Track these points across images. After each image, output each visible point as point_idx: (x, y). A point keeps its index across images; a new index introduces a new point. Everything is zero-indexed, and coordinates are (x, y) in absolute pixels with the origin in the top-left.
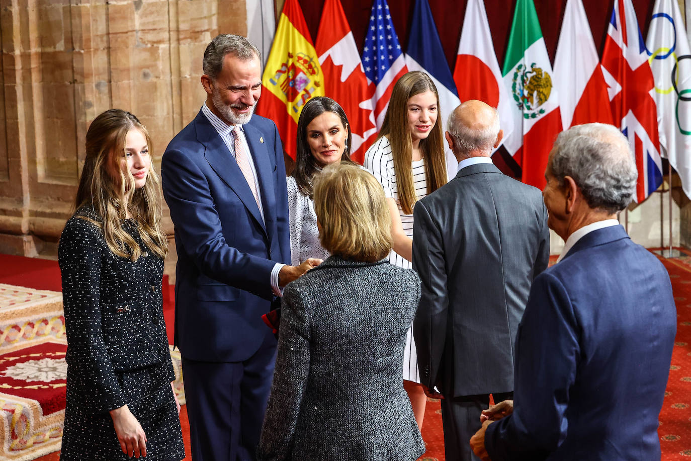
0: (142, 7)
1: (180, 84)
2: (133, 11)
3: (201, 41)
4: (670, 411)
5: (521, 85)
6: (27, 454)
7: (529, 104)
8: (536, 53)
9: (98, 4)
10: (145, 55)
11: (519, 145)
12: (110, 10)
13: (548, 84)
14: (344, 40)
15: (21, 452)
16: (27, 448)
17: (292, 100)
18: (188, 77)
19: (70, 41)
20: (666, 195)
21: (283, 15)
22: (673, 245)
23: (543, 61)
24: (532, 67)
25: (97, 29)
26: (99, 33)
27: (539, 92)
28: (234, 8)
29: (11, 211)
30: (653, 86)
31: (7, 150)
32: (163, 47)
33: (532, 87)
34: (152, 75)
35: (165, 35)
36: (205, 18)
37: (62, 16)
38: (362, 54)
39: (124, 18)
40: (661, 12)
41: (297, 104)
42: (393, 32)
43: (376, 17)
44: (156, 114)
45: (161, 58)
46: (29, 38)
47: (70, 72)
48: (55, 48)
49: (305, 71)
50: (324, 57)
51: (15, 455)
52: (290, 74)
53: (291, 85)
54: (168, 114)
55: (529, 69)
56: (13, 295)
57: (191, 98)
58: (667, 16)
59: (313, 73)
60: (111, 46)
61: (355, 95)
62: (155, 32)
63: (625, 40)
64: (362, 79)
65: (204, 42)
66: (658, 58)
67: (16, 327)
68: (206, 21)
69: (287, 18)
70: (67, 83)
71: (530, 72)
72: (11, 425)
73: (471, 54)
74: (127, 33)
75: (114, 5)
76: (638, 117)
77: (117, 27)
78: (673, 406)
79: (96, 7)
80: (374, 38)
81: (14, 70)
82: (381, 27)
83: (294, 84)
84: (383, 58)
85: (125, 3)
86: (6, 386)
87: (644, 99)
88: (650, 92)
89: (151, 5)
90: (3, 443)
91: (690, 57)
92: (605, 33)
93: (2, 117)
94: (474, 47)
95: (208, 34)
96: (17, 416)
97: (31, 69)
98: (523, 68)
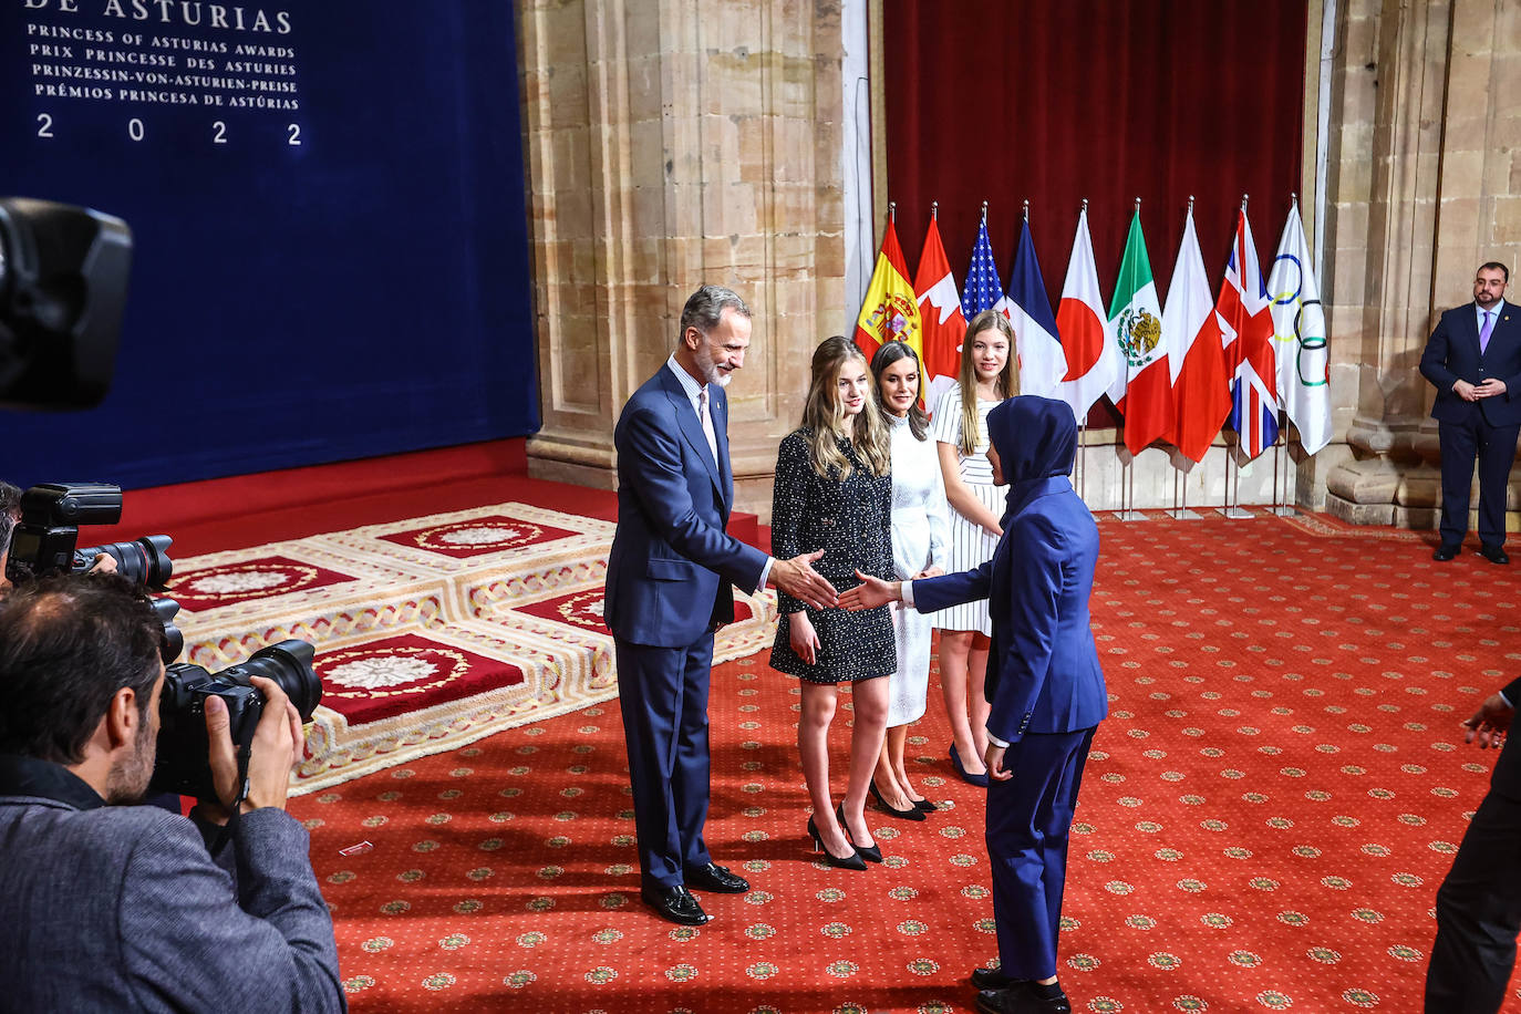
0: (738, 242)
1: (775, 322)
2: (729, 247)
3: (798, 279)
4: (1282, 682)
5: (1128, 331)
6: (607, 692)
7: (1135, 351)
8: (1145, 297)
9: (693, 238)
11: (1123, 394)
12: (706, 245)
13: (1157, 330)
14: (943, 281)
15: (601, 690)
16: (606, 687)
18: (784, 315)
19: (665, 275)
20: (1282, 450)
21: (882, 253)
22: (1288, 503)
23: (1152, 306)
24: (1140, 311)
25: (692, 265)
26: (695, 269)
27: (1146, 338)
28: (832, 245)
30: (1273, 333)
31: (599, 382)
32: (759, 284)
33: (1139, 333)
35: (762, 272)
36: (802, 255)
37: (656, 249)
38: (962, 296)
39: (720, 253)
40: (1285, 253)
42: (995, 273)
43: (978, 258)
45: (756, 296)
46: (623, 271)
47: (665, 307)
48: (649, 281)
49: (903, 312)
50: (923, 298)
52: (888, 316)
53: (888, 326)
54: (761, 354)
55: (1137, 314)
56: (600, 530)
57: (785, 337)
58: (1293, 258)
59: (911, 314)
60: (707, 281)
61: (953, 337)
62: (753, 268)
63: (1244, 285)
65: (800, 280)
66: (1280, 303)
68: (803, 258)
69: (886, 258)
70: (661, 317)
71: (1138, 317)
72: (592, 663)
73: (1076, 298)
74: (722, 268)
75: (710, 240)
76: (1255, 366)
77: (713, 262)
78: (1284, 677)
79: (691, 241)
80: (974, 280)
81: (608, 303)
82: (982, 269)
83: (891, 325)
84: (983, 300)
85: (721, 237)
86: (588, 622)
87: (1262, 347)
88: (1270, 340)
89: (747, 240)
90: (583, 681)
91: (1318, 302)
92: (1222, 277)
93: (594, 349)
94: (1079, 290)
95: (805, 272)
96: (597, 653)
97: (624, 302)
98: (1130, 313)
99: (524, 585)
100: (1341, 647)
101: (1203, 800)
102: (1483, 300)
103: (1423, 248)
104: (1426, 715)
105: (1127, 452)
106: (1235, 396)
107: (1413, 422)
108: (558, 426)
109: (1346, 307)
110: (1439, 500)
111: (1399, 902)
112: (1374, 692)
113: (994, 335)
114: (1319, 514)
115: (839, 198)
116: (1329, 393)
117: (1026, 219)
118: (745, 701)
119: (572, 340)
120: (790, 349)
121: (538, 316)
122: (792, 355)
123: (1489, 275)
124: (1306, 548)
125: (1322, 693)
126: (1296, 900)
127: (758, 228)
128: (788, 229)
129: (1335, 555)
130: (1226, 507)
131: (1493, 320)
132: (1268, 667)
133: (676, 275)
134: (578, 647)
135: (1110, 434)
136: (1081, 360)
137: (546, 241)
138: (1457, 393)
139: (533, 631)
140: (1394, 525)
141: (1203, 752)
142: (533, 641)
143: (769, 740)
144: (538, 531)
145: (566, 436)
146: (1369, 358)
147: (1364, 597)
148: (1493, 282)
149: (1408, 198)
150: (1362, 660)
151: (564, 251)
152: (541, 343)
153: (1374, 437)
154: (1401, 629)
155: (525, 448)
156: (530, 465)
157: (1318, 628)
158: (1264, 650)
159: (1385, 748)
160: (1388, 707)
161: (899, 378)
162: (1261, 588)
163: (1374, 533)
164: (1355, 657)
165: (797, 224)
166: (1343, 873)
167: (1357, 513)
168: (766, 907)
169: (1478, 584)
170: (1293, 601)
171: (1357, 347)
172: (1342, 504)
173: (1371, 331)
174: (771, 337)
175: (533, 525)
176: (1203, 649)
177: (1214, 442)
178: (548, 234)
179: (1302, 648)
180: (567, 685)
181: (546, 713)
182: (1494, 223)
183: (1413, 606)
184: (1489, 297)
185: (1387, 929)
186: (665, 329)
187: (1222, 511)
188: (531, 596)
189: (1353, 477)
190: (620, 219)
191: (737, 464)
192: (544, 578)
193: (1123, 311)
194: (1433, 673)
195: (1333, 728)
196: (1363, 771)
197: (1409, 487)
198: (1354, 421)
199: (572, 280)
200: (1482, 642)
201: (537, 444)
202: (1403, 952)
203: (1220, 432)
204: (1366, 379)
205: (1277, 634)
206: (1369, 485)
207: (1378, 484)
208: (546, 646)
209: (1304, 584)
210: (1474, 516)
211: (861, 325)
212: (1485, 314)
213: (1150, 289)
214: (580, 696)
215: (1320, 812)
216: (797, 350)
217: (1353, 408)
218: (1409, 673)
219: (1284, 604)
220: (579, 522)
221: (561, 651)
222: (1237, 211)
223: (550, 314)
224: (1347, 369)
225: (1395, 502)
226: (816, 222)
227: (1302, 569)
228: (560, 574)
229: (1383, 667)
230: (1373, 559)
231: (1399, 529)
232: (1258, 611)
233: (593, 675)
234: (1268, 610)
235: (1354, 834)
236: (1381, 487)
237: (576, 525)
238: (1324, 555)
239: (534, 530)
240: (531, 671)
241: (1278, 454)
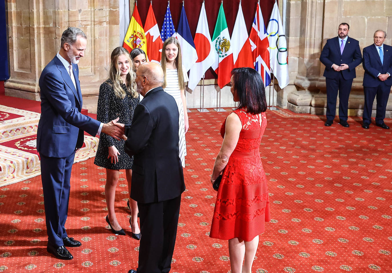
0: (81, 12)
1: (95, 41)
2: (78, 14)
3: (103, 25)
5: (219, 45)
6: (32, 174)
7: (221, 52)
8: (225, 33)
9: (65, 10)
11: (217, 67)
12: (70, 13)
13: (229, 45)
14: (154, 27)
15: (30, 174)
16: (32, 172)
17: (135, 48)
18: (97, 38)
19: (55, 23)
20: (272, 87)
21: (133, 17)
22: (274, 106)
23: (227, 36)
25: (65, 19)
26: (65, 21)
27: (225, 48)
28: (115, 13)
29: (31, 84)
30: (269, 46)
31: (31, 62)
32: (89, 27)
35: (90, 23)
36: (104, 17)
37: (52, 14)
38: (161, 32)
39: (75, 16)
40: (273, 18)
42: (172, 24)
43: (166, 19)
45: (88, 31)
46: (40, 21)
47: (55, 35)
48: (49, 25)
49: (140, 37)
50: (147, 33)
51: (28, 175)
52: (134, 38)
53: (135, 42)
54: (90, 51)
55: (222, 39)
56: (31, 115)
57: (98, 46)
58: (275, 20)
59: (143, 38)
60: (70, 26)
61: (158, 46)
62: (87, 21)
63: (259, 30)
64: (161, 41)
66: (271, 36)
67: (31, 127)
68: (105, 18)
69: (134, 18)
70: (53, 38)
72: (27, 164)
73: (201, 33)
74: (76, 21)
75: (71, 11)
76: (263, 57)
77: (72, 19)
79: (65, 11)
80: (165, 26)
81: (34, 33)
82: (168, 22)
83: (136, 42)
84: (168, 34)
85: (75, 10)
86: (26, 149)
87: (265, 51)
88: (268, 49)
89: (84, 11)
90: (23, 171)
91: (284, 36)
92: (251, 26)
93: (29, 49)
94: (202, 30)
95: (105, 23)
96: (29, 160)
97: (40, 33)
98: (220, 39)
99: (2, 135)
100: (293, 157)
102: (341, 36)
103: (319, 17)
104: (322, 181)
105: (218, 87)
107: (316, 78)
108: (16, 77)
109: (294, 38)
110: (326, 105)
111: (315, 250)
112: (305, 173)
113: (172, 46)
114: (284, 109)
116: (288, 67)
117: (183, 5)
118: (83, 177)
119: (21, 46)
120: (100, 50)
121: (9, 37)
122: (100, 52)
123: (343, 27)
124: (281, 121)
125: (287, 174)
126: (279, 249)
127: (88, 8)
128: (99, 8)
129: (290, 124)
131: (345, 43)
132: (268, 164)
133: (59, 23)
134: (22, 158)
135: (213, 81)
136: (202, 55)
137: (12, 11)
138: (333, 69)
139: (6, 152)
140: (310, 113)
142: (6, 156)
144: (8, 115)
145: (19, 81)
146: (301, 55)
147: (300, 139)
148: (344, 30)
149: (314, 0)
150: (300, 161)
151: (19, 15)
152: (10, 47)
153: (303, 83)
155: (4, 85)
156: (6, 91)
157: (285, 150)
158: (267, 158)
159: (309, 193)
160: (310, 178)
161: (139, 61)
163: (304, 116)
164: (298, 161)
165: (102, 6)
166: (295, 239)
167: (298, 109)
168: (90, 255)
169: (339, 134)
170: (276, 140)
171: (297, 51)
172: (293, 106)
173: (302, 46)
174: (93, 46)
175: (6, 113)
178: (13, 8)
179: (280, 157)
180: (18, 172)
181: (9, 182)
182: (343, 9)
183: (318, 142)
184: (343, 35)
185: (311, 260)
186: (55, 43)
188: (5, 139)
189: (296, 96)
190: (39, 3)
192: (10, 132)
193: (217, 38)
194: (325, 166)
195: (292, 186)
196: (302, 202)
197: (316, 100)
198: (296, 77)
199: (21, 25)
200: (341, 155)
201: (8, 84)
202: (317, 268)
204: (301, 63)
205: (271, 152)
206: (302, 100)
207: (305, 99)
208: (10, 157)
209: (280, 134)
210: (337, 110)
211: (125, 42)
212: (342, 41)
213: (226, 30)
214: (22, 176)
215: (287, 217)
216: (102, 51)
217: (296, 73)
218: (317, 166)
219: (273, 141)
220: (23, 112)
221: (15, 159)
222: (256, 4)
223: (13, 37)
224: (294, 59)
225: (311, 105)
226: (109, 5)
227: (280, 129)
228: (16, 131)
229: (308, 164)
230: (303, 125)
231: (312, 115)
232: (265, 144)
233: (27, 168)
234: (268, 143)
235: (299, 225)
236: (306, 100)
237: (22, 113)
238: (287, 124)
239: (6, 115)
240: (4, 167)
241: (271, 88)
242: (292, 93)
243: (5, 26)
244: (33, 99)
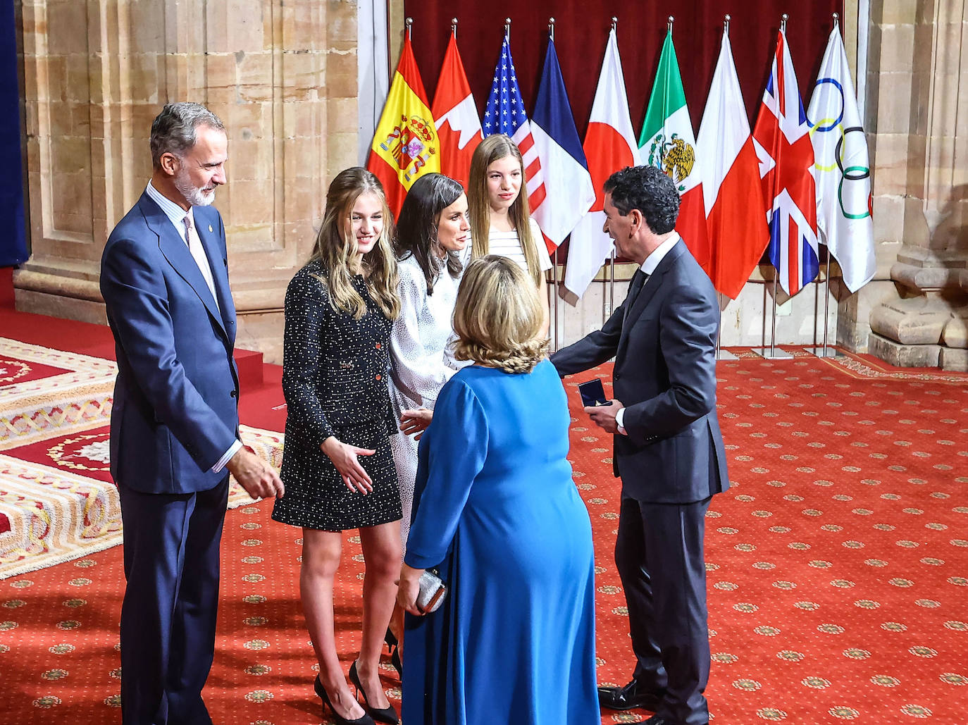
0: (244, 59)
1: (283, 146)
2: (234, 64)
3: (308, 99)
4: (820, 534)
5: (659, 158)
8: (678, 122)
9: (196, 54)
10: (246, 112)
12: (209, 62)
13: (691, 158)
14: (463, 103)
15: (94, 540)
16: (99, 536)
17: (405, 168)
18: (292, 138)
19: (164, 93)
20: (822, 286)
21: (398, 73)
22: (828, 343)
23: (686, 132)
24: (672, 138)
25: (194, 82)
26: (196, 87)
27: (679, 167)
28: (344, 63)
29: (94, 276)
30: (813, 162)
31: (92, 210)
32: (266, 105)
33: (672, 161)
34: (252, 134)
35: (269, 92)
36: (313, 73)
37: (156, 66)
38: (482, 119)
39: (224, 71)
40: (826, 77)
41: (409, 172)
42: (518, 95)
43: (500, 79)
44: (255, 178)
45: (263, 117)
46: (119, 88)
48: (147, 101)
49: (420, 136)
50: (441, 121)
51: (87, 543)
52: (403, 139)
53: (403, 150)
54: (269, 178)
55: (669, 140)
56: (93, 368)
57: (294, 162)
58: (835, 82)
59: (429, 138)
60: (209, 101)
62: (259, 87)
63: (783, 112)
65: (310, 101)
66: (821, 130)
67: (95, 403)
68: (313, 77)
69: (401, 77)
71: (670, 144)
72: (84, 510)
73: (604, 122)
74: (226, 87)
75: (213, 57)
76: (795, 197)
77: (215, 80)
78: (823, 528)
79: (193, 57)
80: (497, 102)
81: (103, 123)
82: (504, 90)
83: (407, 150)
84: (505, 124)
85: (226, 54)
86: (80, 467)
87: (802, 176)
88: (810, 169)
89: (252, 57)
90: (74, 529)
91: (860, 129)
92: (760, 102)
93: (88, 173)
94: (608, 115)
95: (315, 92)
96: (91, 500)
97: (120, 122)
98: (662, 139)
99: (10, 427)
100: (883, 496)
101: (735, 658)
106: (772, 229)
108: (48, 256)
109: (891, 135)
112: (917, 545)
114: (861, 355)
115: (352, 14)
116: (872, 226)
117: (552, 38)
118: (249, 552)
119: (63, 163)
120: (299, 175)
121: (28, 137)
122: (300, 181)
124: (848, 391)
125: (862, 545)
127: (266, 44)
128: (296, 45)
129: (877, 398)
130: (764, 347)
132: (806, 517)
133: (176, 94)
134: (69, 494)
137: (37, 56)
139: (22, 476)
140: (940, 367)
141: (736, 607)
142: (19, 487)
143: (274, 594)
144: (26, 368)
145: (55, 266)
146: (915, 190)
147: (907, 444)
149: (956, 20)
151: (56, 68)
152: (30, 165)
153: (919, 274)
154: (946, 477)
155: (12, 279)
156: (18, 297)
157: (859, 476)
158: (802, 499)
159: (928, 603)
160: (932, 560)
162: (800, 434)
163: (919, 376)
164: (897, 507)
165: (307, 41)
167: (902, 354)
170: (833, 447)
171: (902, 177)
172: (886, 345)
173: (916, 160)
174: (278, 163)
175: (21, 362)
176: (737, 498)
177: (751, 278)
178: (39, 48)
179: (842, 498)
180: (57, 534)
181: (33, 565)
183: (960, 453)
187: (759, 351)
188: (18, 438)
189: (897, 315)
190: (117, 33)
191: (239, 297)
192: (32, 419)
193: (655, 137)
195: (872, 581)
196: (904, 628)
198: (898, 256)
199: (64, 98)
201: (24, 275)
203: (757, 267)
204: (913, 214)
205: (816, 483)
206: (914, 325)
207: (924, 324)
208: (34, 491)
209: (845, 429)
211: (374, 149)
213: (683, 113)
214: (71, 546)
215: (858, 671)
216: (306, 176)
217: (897, 242)
218: (953, 523)
219: (824, 451)
220: (70, 359)
221: (50, 497)
222: (775, 32)
223: (41, 135)
224: (892, 201)
225: (942, 343)
226: (327, 39)
227: (844, 413)
228: (50, 415)
229: (927, 518)
230: (918, 403)
231: (944, 372)
232: (796, 458)
233: (85, 524)
234: (806, 456)
235: (894, 694)
236: (927, 327)
237: (66, 362)
238: (866, 399)
239: (22, 367)
240: (18, 519)
241: (819, 291)
242: (883, 305)
243: (16, 103)
244: (99, 321)
